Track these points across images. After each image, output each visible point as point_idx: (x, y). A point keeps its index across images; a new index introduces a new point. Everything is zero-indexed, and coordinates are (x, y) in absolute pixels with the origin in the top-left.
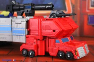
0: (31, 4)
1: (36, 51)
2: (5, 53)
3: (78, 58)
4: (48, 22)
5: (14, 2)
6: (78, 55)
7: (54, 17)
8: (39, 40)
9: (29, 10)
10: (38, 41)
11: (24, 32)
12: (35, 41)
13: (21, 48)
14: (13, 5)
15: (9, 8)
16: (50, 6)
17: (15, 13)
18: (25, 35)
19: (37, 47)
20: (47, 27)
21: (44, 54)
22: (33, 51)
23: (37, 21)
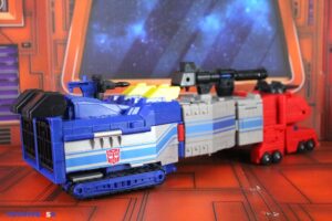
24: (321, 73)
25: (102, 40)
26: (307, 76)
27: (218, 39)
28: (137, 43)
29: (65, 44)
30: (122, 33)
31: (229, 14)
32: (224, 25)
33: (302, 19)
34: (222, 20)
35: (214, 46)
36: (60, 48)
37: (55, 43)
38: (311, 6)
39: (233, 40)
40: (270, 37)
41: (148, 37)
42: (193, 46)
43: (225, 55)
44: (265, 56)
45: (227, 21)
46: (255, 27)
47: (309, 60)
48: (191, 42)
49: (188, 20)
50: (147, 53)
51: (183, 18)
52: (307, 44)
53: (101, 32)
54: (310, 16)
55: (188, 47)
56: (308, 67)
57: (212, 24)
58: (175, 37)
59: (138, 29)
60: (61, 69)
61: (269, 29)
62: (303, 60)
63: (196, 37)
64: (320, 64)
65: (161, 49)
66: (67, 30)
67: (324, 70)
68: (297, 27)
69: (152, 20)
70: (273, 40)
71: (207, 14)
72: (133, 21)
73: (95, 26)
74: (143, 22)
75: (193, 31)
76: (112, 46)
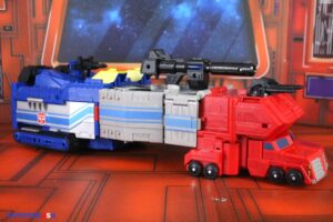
0: (203, 60)
1: (220, 166)
2: (147, 167)
7: (261, 94)
8: (227, 142)
9: (199, 73)
12: (219, 144)
13: (187, 158)
15: (148, 67)
18: (195, 130)
19: (223, 156)
20: (249, 117)
21: (236, 173)
22: (214, 165)
23: (223, 100)
24: (285, 60)
25: (80, 25)
26: (272, 63)
27: (189, 26)
28: (113, 27)
29: (46, 28)
30: (99, 19)
32: (195, 12)
33: (269, 9)
34: (193, 9)
35: (186, 32)
36: (40, 31)
37: (36, 27)
39: (203, 28)
40: (238, 26)
41: (123, 23)
42: (165, 32)
43: (196, 41)
44: (233, 43)
45: (198, 9)
46: (224, 15)
47: (274, 48)
48: (164, 28)
49: (161, 7)
50: (122, 38)
51: (156, 6)
52: (273, 32)
53: (79, 17)
54: (276, 6)
55: (161, 33)
56: (273, 55)
57: (183, 12)
58: (148, 24)
59: (114, 16)
60: (41, 52)
61: (238, 17)
62: (269, 48)
63: (169, 23)
64: (284, 51)
65: (136, 36)
66: (47, 15)
67: (288, 58)
68: (264, 17)
69: (127, 7)
70: (240, 29)
71: (179, 2)
72: (110, 7)
73: (73, 12)
74: (119, 8)
75: (166, 18)
76: (89, 30)
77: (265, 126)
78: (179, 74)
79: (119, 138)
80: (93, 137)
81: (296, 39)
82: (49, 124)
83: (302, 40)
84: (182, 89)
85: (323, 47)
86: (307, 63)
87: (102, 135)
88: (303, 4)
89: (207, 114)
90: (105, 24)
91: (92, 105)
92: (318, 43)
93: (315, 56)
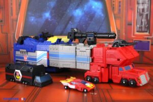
1: (100, 78)
3: (141, 85)
4: (113, 51)
5: (76, 30)
6: (140, 83)
7: (117, 47)
8: (103, 67)
9: (92, 38)
10: (102, 69)
11: (89, 60)
12: (99, 68)
13: (86, 75)
14: (75, 33)
15: (71, 36)
16: (112, 36)
17: (77, 40)
18: (89, 62)
19: (101, 74)
20: (112, 56)
21: (107, 81)
22: (97, 77)
23: (101, 49)
24: (124, 34)
25: (32, 19)
26: (118, 35)
27: (81, 19)
28: (47, 20)
29: (17, 21)
30: (41, 16)
31: (85, 9)
32: (83, 13)
33: (116, 11)
35: (80, 22)
36: (14, 22)
37: (13, 20)
38: (120, 6)
39: (87, 20)
40: (103, 19)
41: (51, 18)
43: (84, 26)
46: (96, 14)
47: (119, 29)
48: (69, 20)
50: (51, 25)
51: (66, 10)
52: (118, 23)
53: (32, 16)
54: (119, 10)
55: (68, 23)
56: (119, 31)
57: (78, 13)
58: (63, 19)
59: (47, 15)
60: (15, 32)
61: (102, 15)
62: (117, 29)
63: (71, 18)
64: (124, 30)
65: (57, 23)
66: (18, 15)
67: (125, 33)
68: (114, 15)
69: (53, 11)
71: (76, 8)
72: (45, 11)
73: (29, 13)
74: (49, 12)
75: (71, 15)
76: (36, 21)
77: (119, 60)
78: (83, 39)
79: (57, 66)
80: (47, 66)
81: (129, 24)
82: (29, 61)
83: (131, 25)
84: (85, 45)
85: (141, 28)
86: (134, 35)
87: (50, 65)
88: (131, 9)
89: (94, 55)
90: (44, 19)
91: (46, 52)
92: (138, 26)
93: (137, 31)
